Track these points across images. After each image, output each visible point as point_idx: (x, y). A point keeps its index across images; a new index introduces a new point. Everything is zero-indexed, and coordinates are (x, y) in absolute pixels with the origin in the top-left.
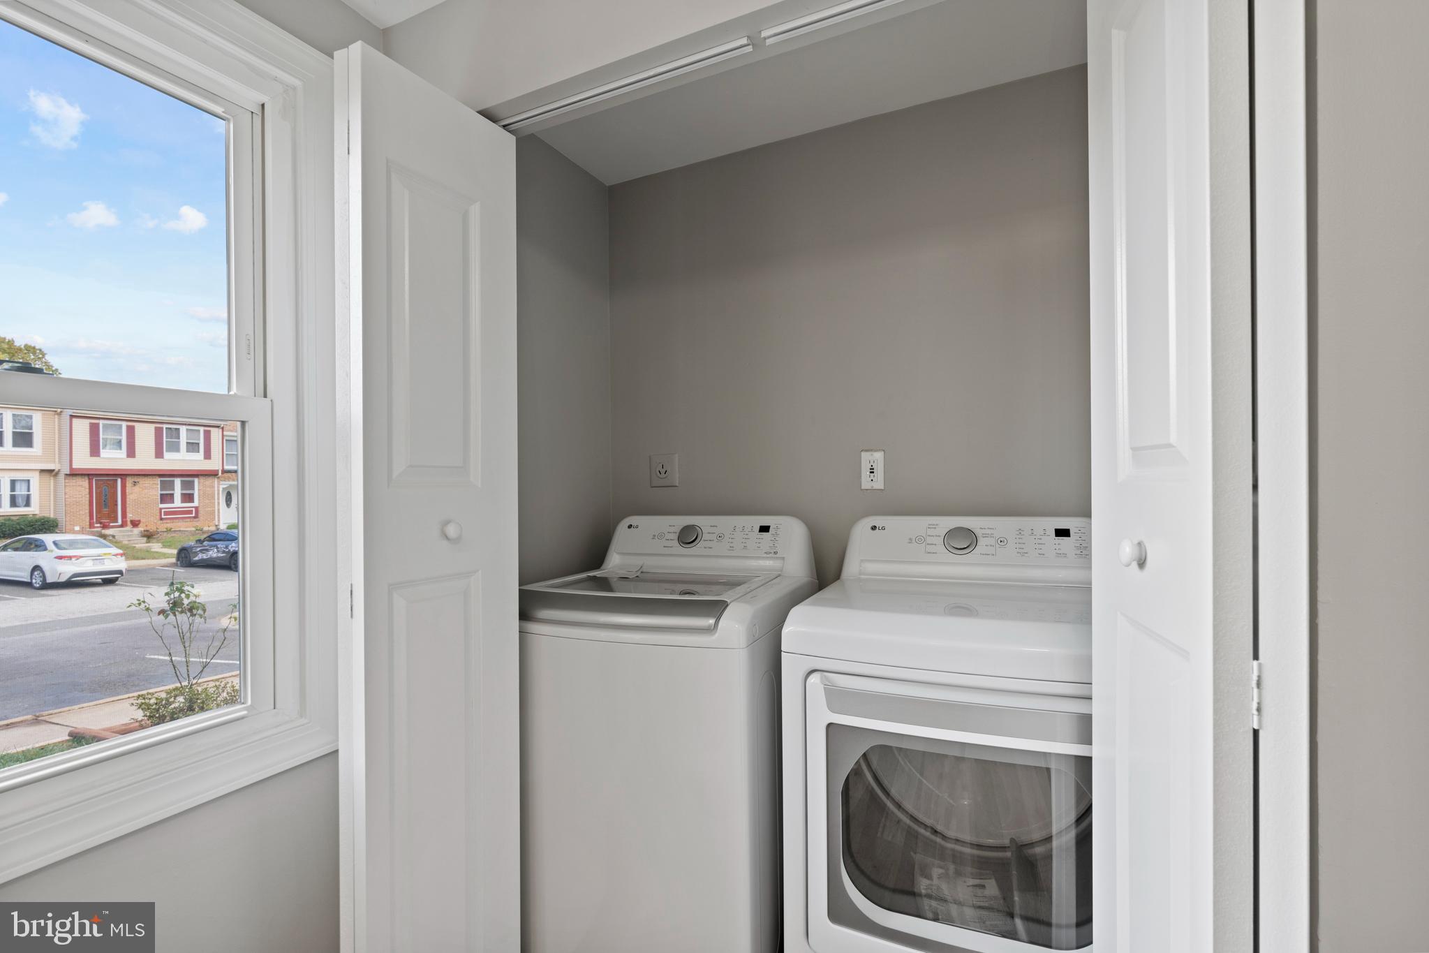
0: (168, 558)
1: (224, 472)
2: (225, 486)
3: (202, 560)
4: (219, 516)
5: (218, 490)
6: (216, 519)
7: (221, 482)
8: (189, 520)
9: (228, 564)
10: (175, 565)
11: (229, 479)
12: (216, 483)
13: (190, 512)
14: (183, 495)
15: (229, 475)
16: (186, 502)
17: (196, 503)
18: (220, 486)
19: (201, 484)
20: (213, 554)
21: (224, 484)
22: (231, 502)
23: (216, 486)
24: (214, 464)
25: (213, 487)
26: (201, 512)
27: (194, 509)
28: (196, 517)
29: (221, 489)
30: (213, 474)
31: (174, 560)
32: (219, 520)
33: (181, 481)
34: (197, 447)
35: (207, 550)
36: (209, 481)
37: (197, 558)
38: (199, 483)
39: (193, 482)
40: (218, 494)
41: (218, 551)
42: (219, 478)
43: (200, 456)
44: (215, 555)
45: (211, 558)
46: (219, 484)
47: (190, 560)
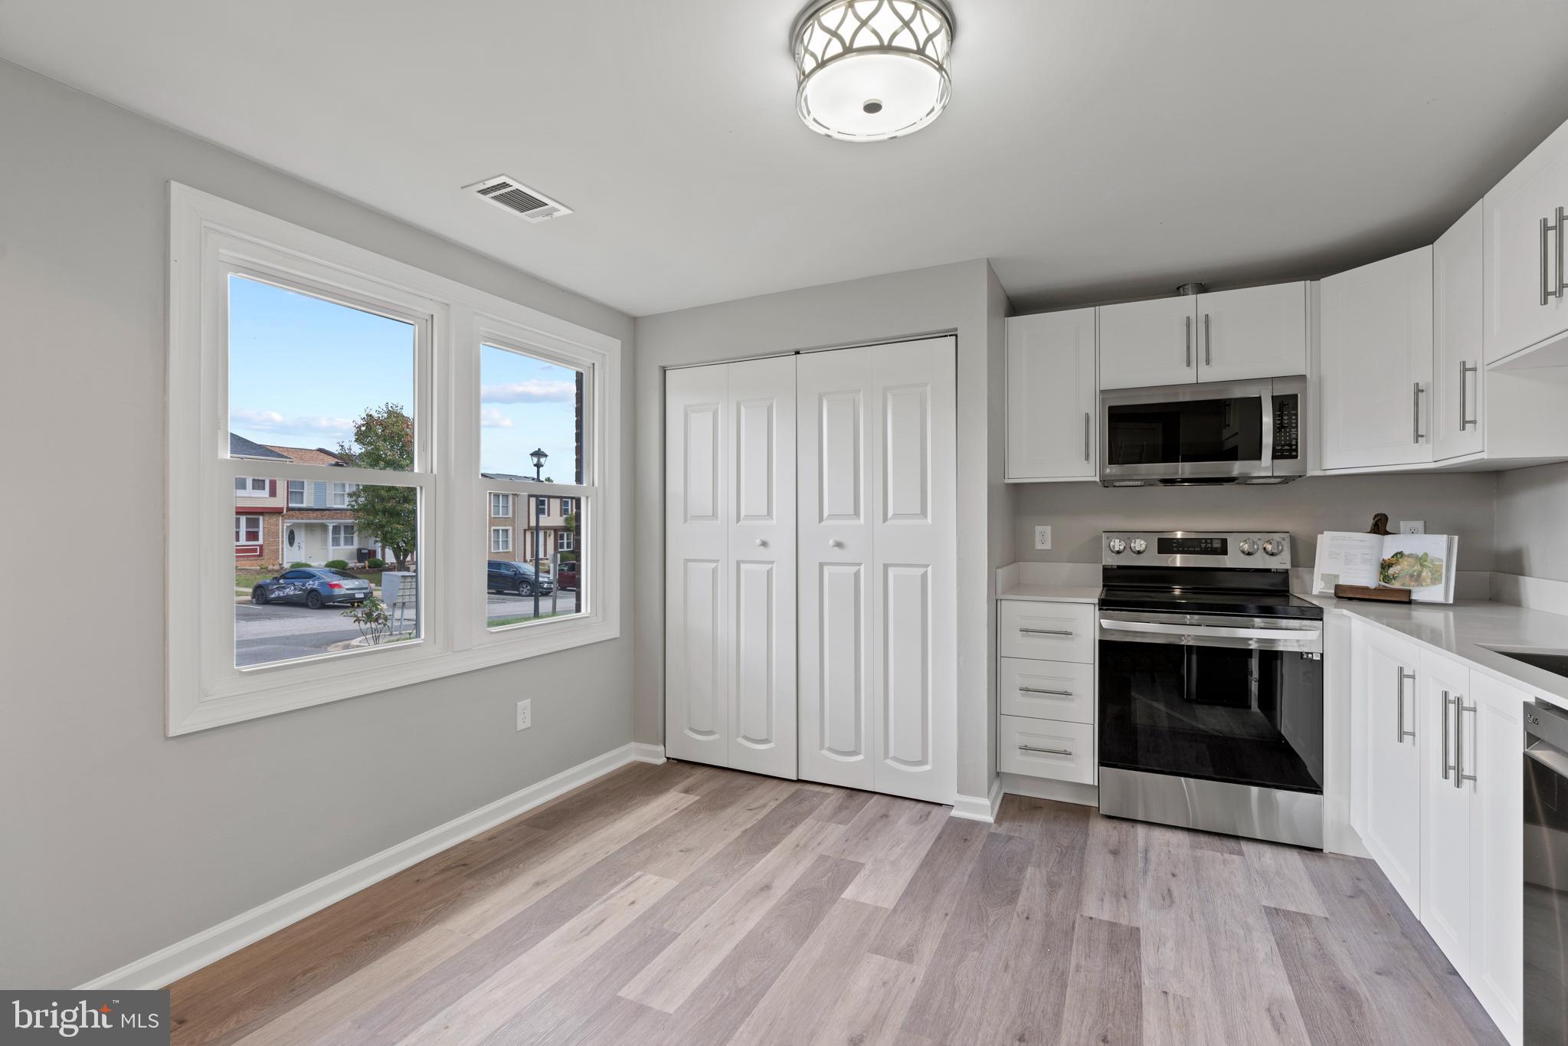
0: (241, 595)
1: (289, 509)
2: (289, 525)
3: (279, 598)
4: (283, 554)
5: (283, 528)
6: (280, 559)
7: (285, 521)
8: (253, 558)
9: (304, 601)
10: (250, 602)
11: (292, 517)
12: (280, 521)
13: (255, 550)
14: (248, 533)
15: (292, 512)
16: (249, 541)
17: (261, 541)
18: (283, 525)
19: (266, 522)
20: (290, 591)
21: (288, 523)
22: (294, 540)
23: (280, 524)
24: (280, 501)
25: (278, 525)
26: (266, 551)
27: (258, 548)
28: (261, 555)
29: (285, 527)
30: (276, 512)
31: (249, 598)
32: (283, 559)
33: (247, 518)
34: (262, 484)
35: (284, 588)
36: (273, 519)
37: (273, 596)
38: (264, 520)
39: (258, 519)
40: (283, 532)
41: (295, 589)
42: (283, 516)
43: (266, 493)
44: (292, 593)
45: (287, 595)
46: (283, 522)
47: (266, 597)
